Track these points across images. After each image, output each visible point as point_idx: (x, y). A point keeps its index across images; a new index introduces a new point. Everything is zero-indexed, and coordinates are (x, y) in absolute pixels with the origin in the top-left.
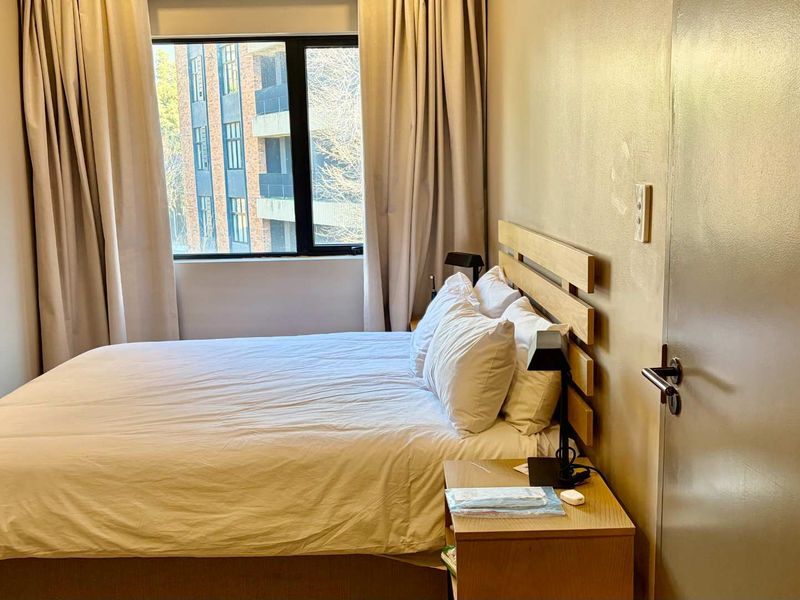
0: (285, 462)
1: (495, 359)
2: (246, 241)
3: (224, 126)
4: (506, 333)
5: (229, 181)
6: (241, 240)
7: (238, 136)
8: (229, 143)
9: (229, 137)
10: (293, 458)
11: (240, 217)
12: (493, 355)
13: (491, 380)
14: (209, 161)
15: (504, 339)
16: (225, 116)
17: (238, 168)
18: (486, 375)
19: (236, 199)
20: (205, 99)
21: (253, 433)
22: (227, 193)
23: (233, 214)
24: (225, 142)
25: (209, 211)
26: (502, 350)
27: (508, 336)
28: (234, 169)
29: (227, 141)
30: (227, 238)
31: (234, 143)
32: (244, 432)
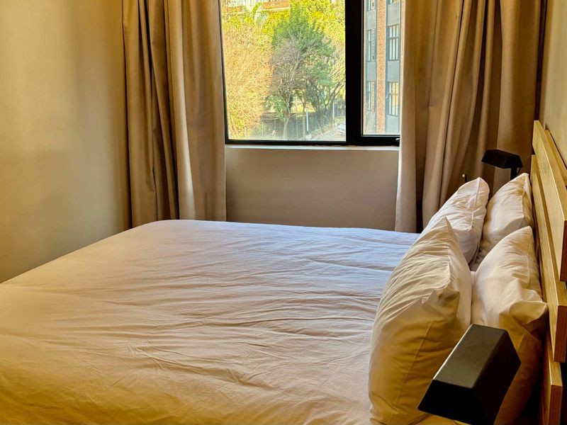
0: (165, 416)
1: (425, 339)
2: (397, 114)
3: (388, 28)
4: (445, 305)
5: (389, 69)
6: (393, 114)
7: (397, 36)
8: (391, 41)
9: (391, 36)
10: (172, 415)
11: (394, 97)
12: (423, 333)
13: (419, 366)
14: (376, 55)
15: (440, 314)
16: (389, 21)
17: (395, 60)
18: (413, 358)
19: (392, 83)
20: (376, 8)
21: (156, 366)
22: (386, 78)
23: (389, 94)
24: (388, 40)
25: (373, 92)
26: (436, 330)
27: (447, 312)
28: (392, 60)
29: (390, 39)
30: (384, 112)
31: (394, 40)
32: (149, 362)
